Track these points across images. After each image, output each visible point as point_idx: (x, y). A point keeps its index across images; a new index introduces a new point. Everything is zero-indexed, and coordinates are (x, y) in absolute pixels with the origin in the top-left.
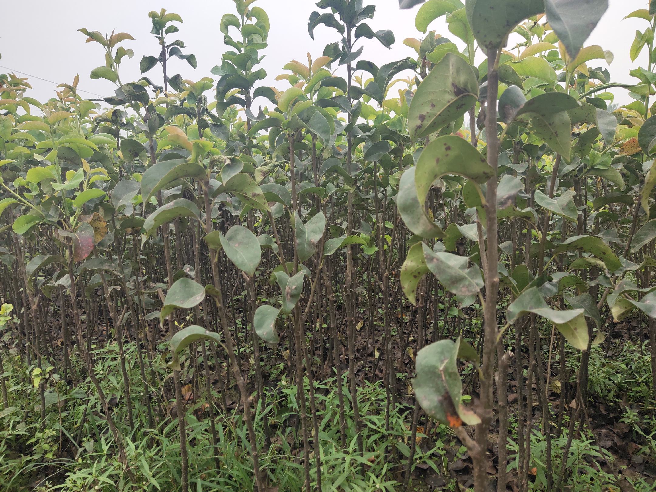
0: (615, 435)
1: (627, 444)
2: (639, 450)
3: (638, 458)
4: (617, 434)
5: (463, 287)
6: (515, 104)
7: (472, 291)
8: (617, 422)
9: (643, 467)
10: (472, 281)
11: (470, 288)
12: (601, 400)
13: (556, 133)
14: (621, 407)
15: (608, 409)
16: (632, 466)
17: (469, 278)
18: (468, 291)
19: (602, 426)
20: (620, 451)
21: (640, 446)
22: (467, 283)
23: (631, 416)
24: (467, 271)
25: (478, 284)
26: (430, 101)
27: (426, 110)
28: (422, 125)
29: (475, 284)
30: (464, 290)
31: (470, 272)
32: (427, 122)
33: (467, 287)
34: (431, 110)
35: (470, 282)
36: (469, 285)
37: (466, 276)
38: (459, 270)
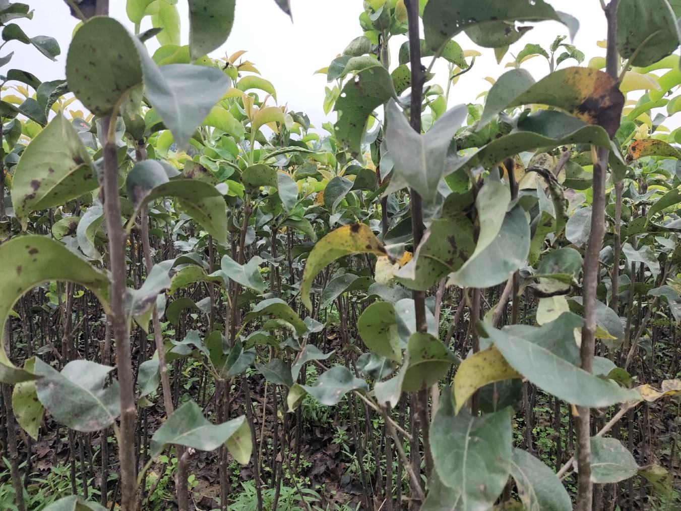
0: (328, 458)
1: (337, 466)
2: (346, 469)
3: (346, 478)
4: (330, 456)
5: (92, 419)
6: (147, 185)
7: (102, 425)
8: (329, 443)
9: (350, 486)
10: (105, 408)
11: (100, 420)
12: (318, 424)
14: (333, 427)
15: (323, 432)
16: (341, 487)
17: (102, 405)
18: (98, 424)
19: (316, 451)
20: (331, 475)
21: (348, 465)
22: (97, 412)
23: (341, 436)
24: (102, 392)
25: (112, 413)
26: (47, 164)
27: (42, 175)
28: (35, 194)
29: (109, 413)
30: (91, 423)
31: (105, 395)
32: (43, 192)
33: (97, 419)
34: (48, 176)
35: (102, 410)
36: (100, 416)
37: (99, 402)
38: (91, 393)
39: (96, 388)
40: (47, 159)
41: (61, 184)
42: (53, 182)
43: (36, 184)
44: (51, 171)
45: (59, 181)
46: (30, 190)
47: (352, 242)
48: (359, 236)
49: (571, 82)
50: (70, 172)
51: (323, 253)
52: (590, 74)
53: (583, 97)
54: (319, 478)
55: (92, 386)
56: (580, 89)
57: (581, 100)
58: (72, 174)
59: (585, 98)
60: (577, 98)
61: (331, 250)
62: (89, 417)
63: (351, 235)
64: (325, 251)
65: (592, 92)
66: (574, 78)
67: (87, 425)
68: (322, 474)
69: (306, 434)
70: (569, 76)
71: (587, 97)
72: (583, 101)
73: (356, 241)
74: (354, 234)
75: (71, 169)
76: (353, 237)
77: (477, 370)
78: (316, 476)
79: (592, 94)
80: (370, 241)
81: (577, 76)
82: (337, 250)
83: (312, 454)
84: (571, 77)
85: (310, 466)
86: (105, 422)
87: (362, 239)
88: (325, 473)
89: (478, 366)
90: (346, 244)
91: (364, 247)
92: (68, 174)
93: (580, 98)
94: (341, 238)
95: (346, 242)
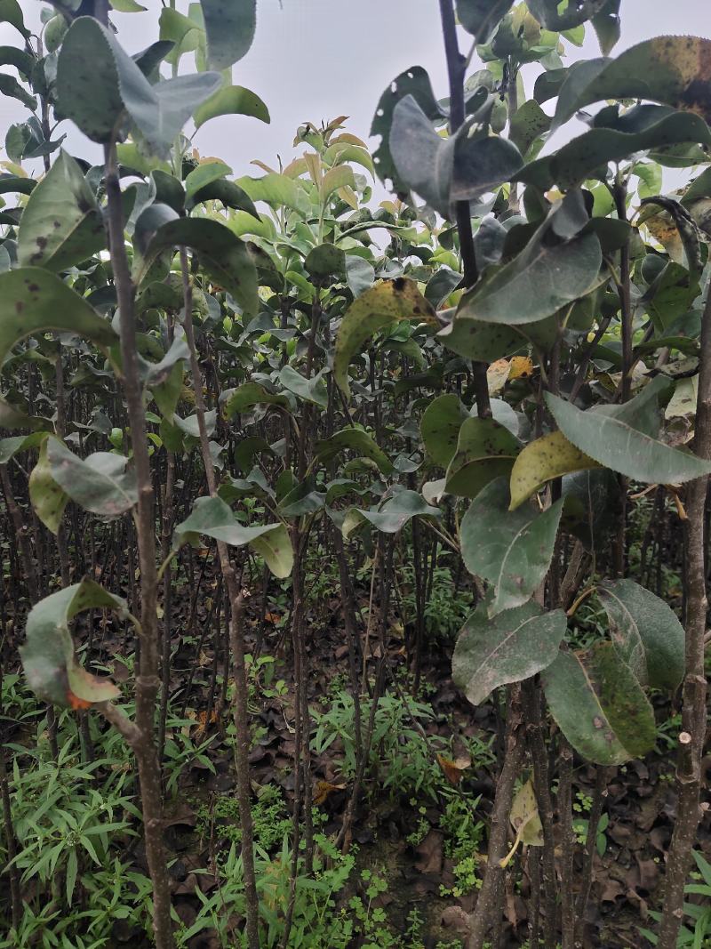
5: (109, 502)
7: (119, 508)
10: (123, 493)
11: (118, 504)
13: (236, 279)
17: (121, 490)
18: (116, 507)
22: (115, 495)
24: (121, 477)
25: (131, 498)
26: (52, 218)
27: (48, 231)
28: (42, 253)
29: (128, 499)
30: (109, 506)
31: (124, 480)
32: (51, 251)
33: (114, 502)
34: (54, 231)
35: (121, 494)
36: (118, 499)
37: (117, 486)
38: (109, 478)
39: (116, 473)
40: (52, 212)
41: (68, 240)
42: (61, 239)
43: (42, 242)
44: (57, 225)
45: (67, 236)
46: (36, 249)
47: (396, 305)
48: (405, 296)
49: (662, 59)
50: (77, 225)
51: (361, 320)
52: (688, 46)
53: (686, 80)
54: (446, 707)
55: (111, 471)
56: (678, 69)
57: (683, 86)
58: (78, 228)
59: (688, 83)
60: (677, 83)
61: (371, 315)
62: (106, 500)
63: (394, 295)
64: (365, 316)
65: (697, 72)
66: (666, 53)
67: (104, 508)
68: (451, 703)
69: (433, 655)
70: (658, 51)
71: (692, 79)
72: (687, 86)
73: (401, 303)
74: (398, 293)
75: (77, 221)
76: (397, 296)
77: (543, 459)
78: (441, 704)
79: (700, 75)
80: (417, 302)
81: (671, 50)
82: (380, 315)
83: (439, 679)
84: (662, 52)
85: (434, 691)
86: (123, 506)
87: (408, 299)
88: (454, 702)
89: (544, 453)
90: (390, 308)
91: (411, 309)
92: (74, 228)
93: (681, 82)
94: (382, 298)
95: (390, 304)
